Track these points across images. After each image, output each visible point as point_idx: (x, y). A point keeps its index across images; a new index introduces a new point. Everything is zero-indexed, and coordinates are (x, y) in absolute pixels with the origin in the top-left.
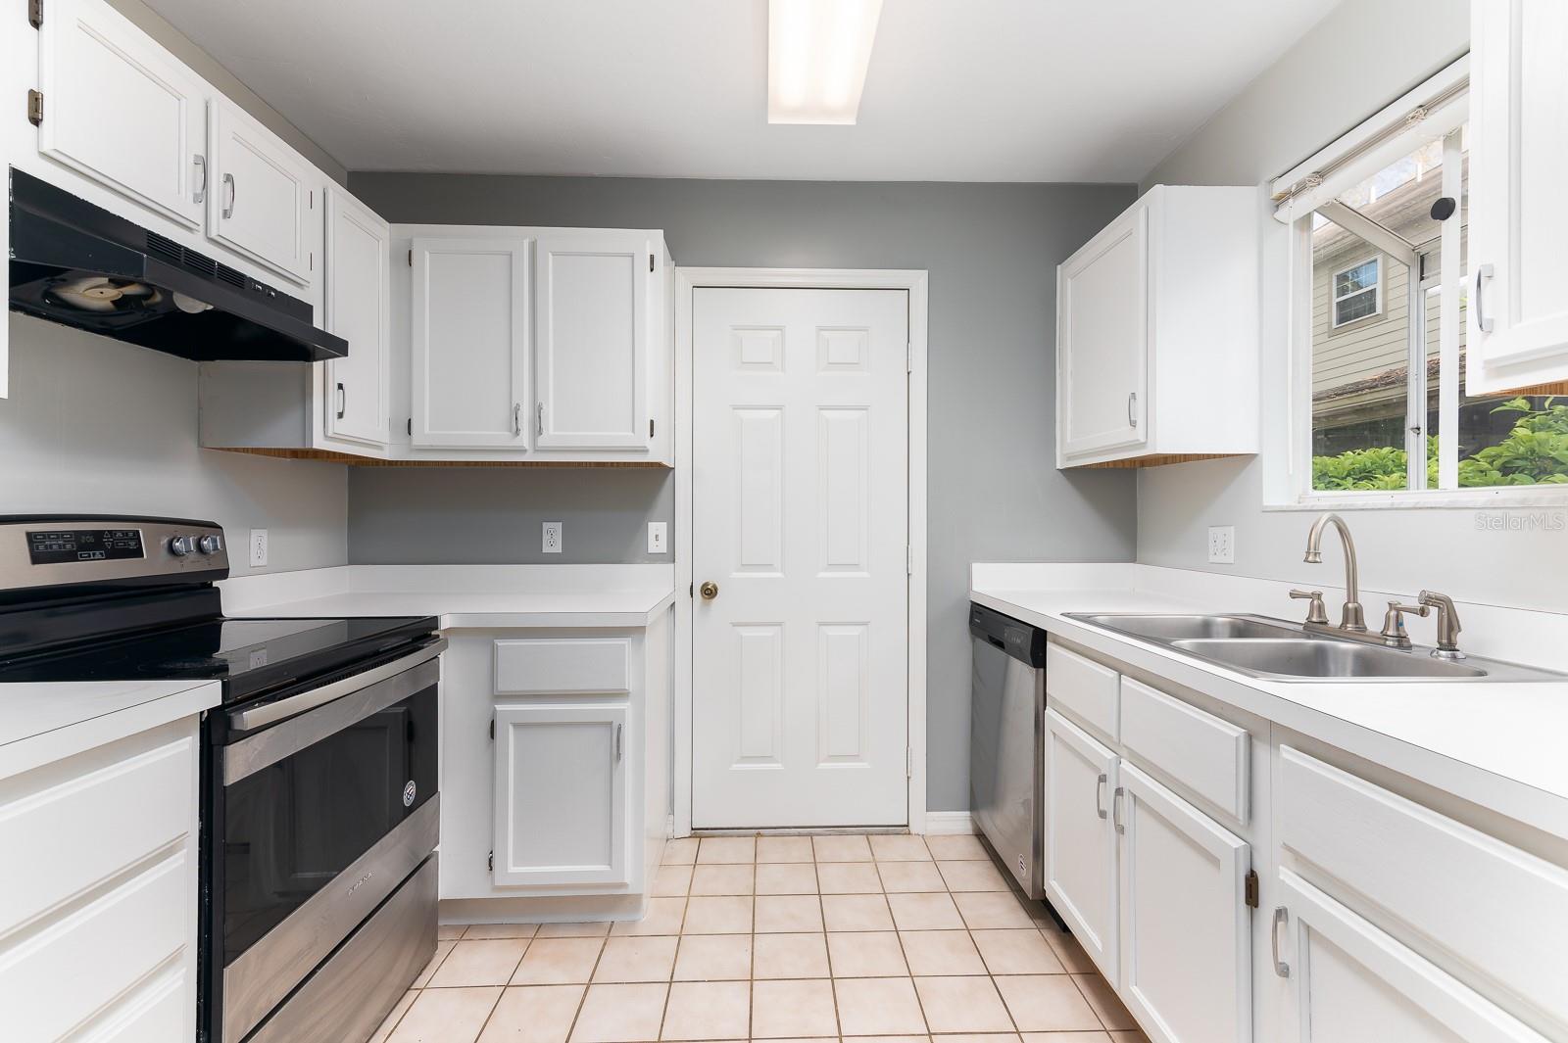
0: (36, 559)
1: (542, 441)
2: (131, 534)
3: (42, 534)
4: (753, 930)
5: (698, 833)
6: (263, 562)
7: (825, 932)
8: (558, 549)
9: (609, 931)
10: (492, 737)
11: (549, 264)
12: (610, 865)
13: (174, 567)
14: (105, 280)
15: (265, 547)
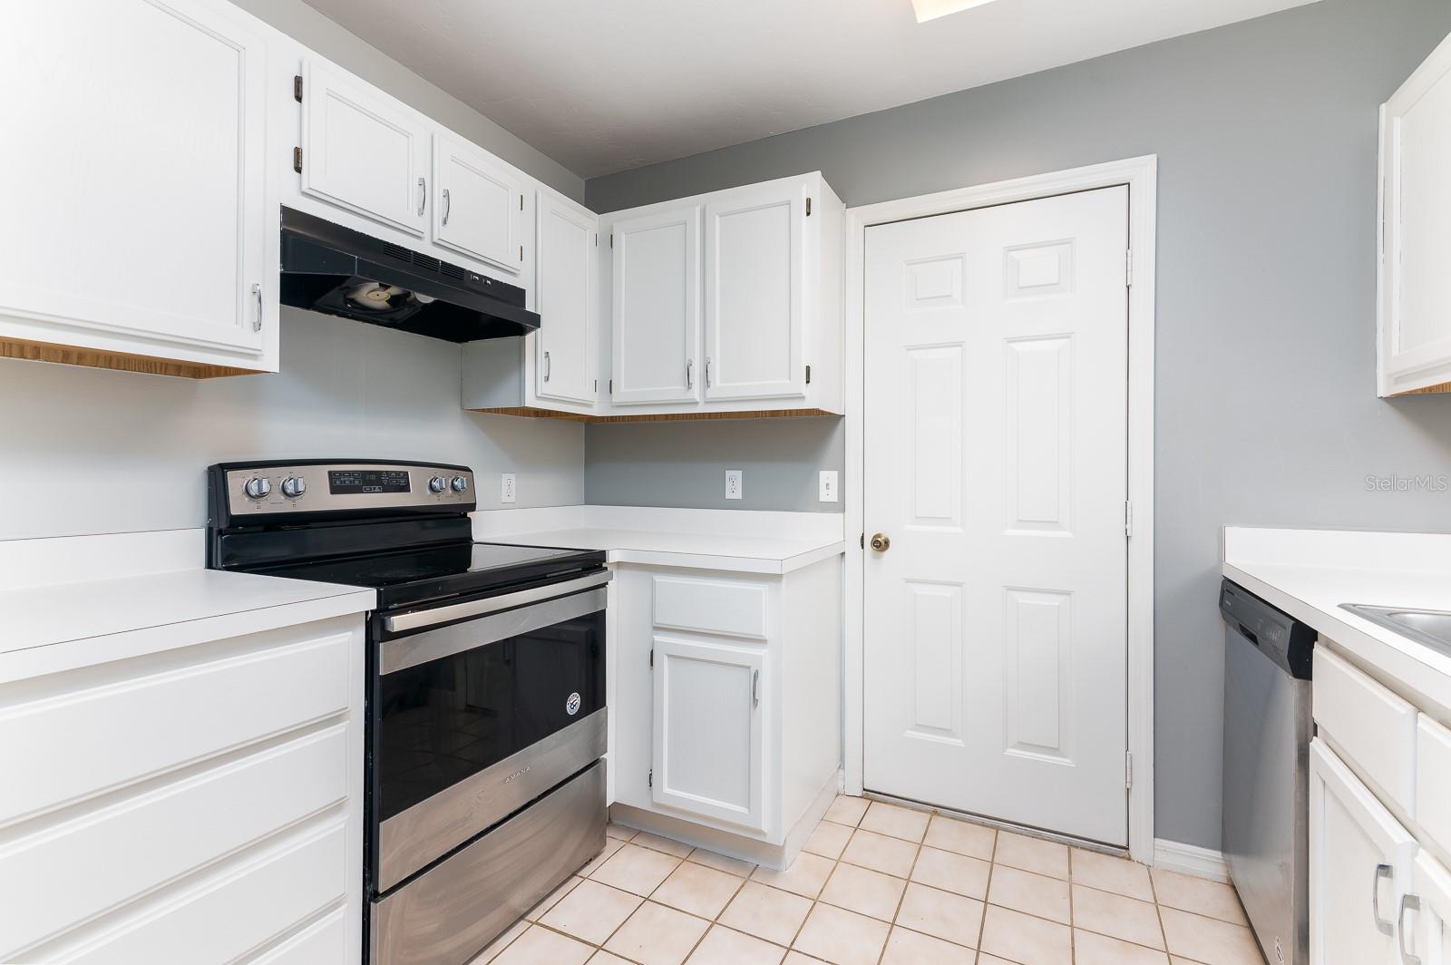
0: (335, 490)
1: (711, 393)
2: (402, 474)
3: (340, 472)
4: (894, 920)
5: (870, 796)
6: (512, 499)
7: (978, 951)
8: (738, 495)
9: (752, 873)
10: (652, 665)
11: (717, 224)
12: (749, 808)
13: (433, 501)
14: (376, 285)
15: (513, 487)
